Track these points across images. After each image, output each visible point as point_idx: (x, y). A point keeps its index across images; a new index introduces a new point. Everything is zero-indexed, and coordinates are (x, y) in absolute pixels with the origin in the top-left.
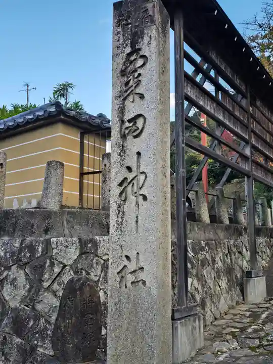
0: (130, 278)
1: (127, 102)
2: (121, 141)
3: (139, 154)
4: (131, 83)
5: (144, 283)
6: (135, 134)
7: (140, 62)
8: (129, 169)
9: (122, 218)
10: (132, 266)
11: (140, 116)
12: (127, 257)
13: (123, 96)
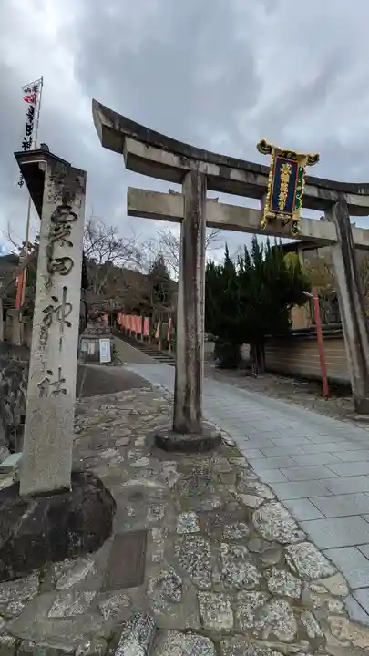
0: (52, 388)
1: (56, 244)
2: (47, 274)
3: (65, 288)
4: (61, 230)
5: (65, 391)
6: (62, 272)
7: (71, 217)
8: (55, 299)
9: (46, 339)
10: (54, 378)
11: (68, 259)
12: (50, 372)
13: (52, 238)
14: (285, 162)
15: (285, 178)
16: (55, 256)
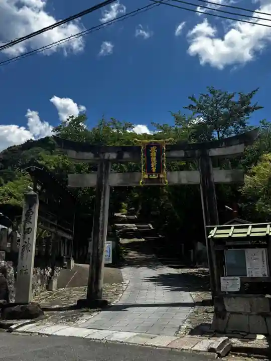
0: (24, 272)
2: (23, 235)
3: (29, 238)
4: (28, 218)
5: (28, 273)
6: (28, 233)
8: (26, 242)
9: (23, 256)
11: (30, 228)
12: (23, 267)
13: (25, 222)
14: (152, 146)
15: (154, 154)
16: (26, 228)
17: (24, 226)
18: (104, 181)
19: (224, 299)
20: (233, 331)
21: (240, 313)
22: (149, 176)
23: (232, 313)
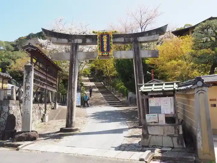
0: (26, 113)
2: (25, 90)
3: (28, 93)
4: (27, 80)
6: (28, 89)
7: (29, 77)
8: (26, 95)
9: (25, 103)
11: (29, 86)
12: (26, 110)
13: (26, 82)
14: (104, 35)
15: (105, 40)
16: (26, 86)
17: (25, 85)
18: (74, 57)
19: (148, 127)
20: (153, 146)
21: (157, 135)
22: (102, 54)
23: (153, 135)
